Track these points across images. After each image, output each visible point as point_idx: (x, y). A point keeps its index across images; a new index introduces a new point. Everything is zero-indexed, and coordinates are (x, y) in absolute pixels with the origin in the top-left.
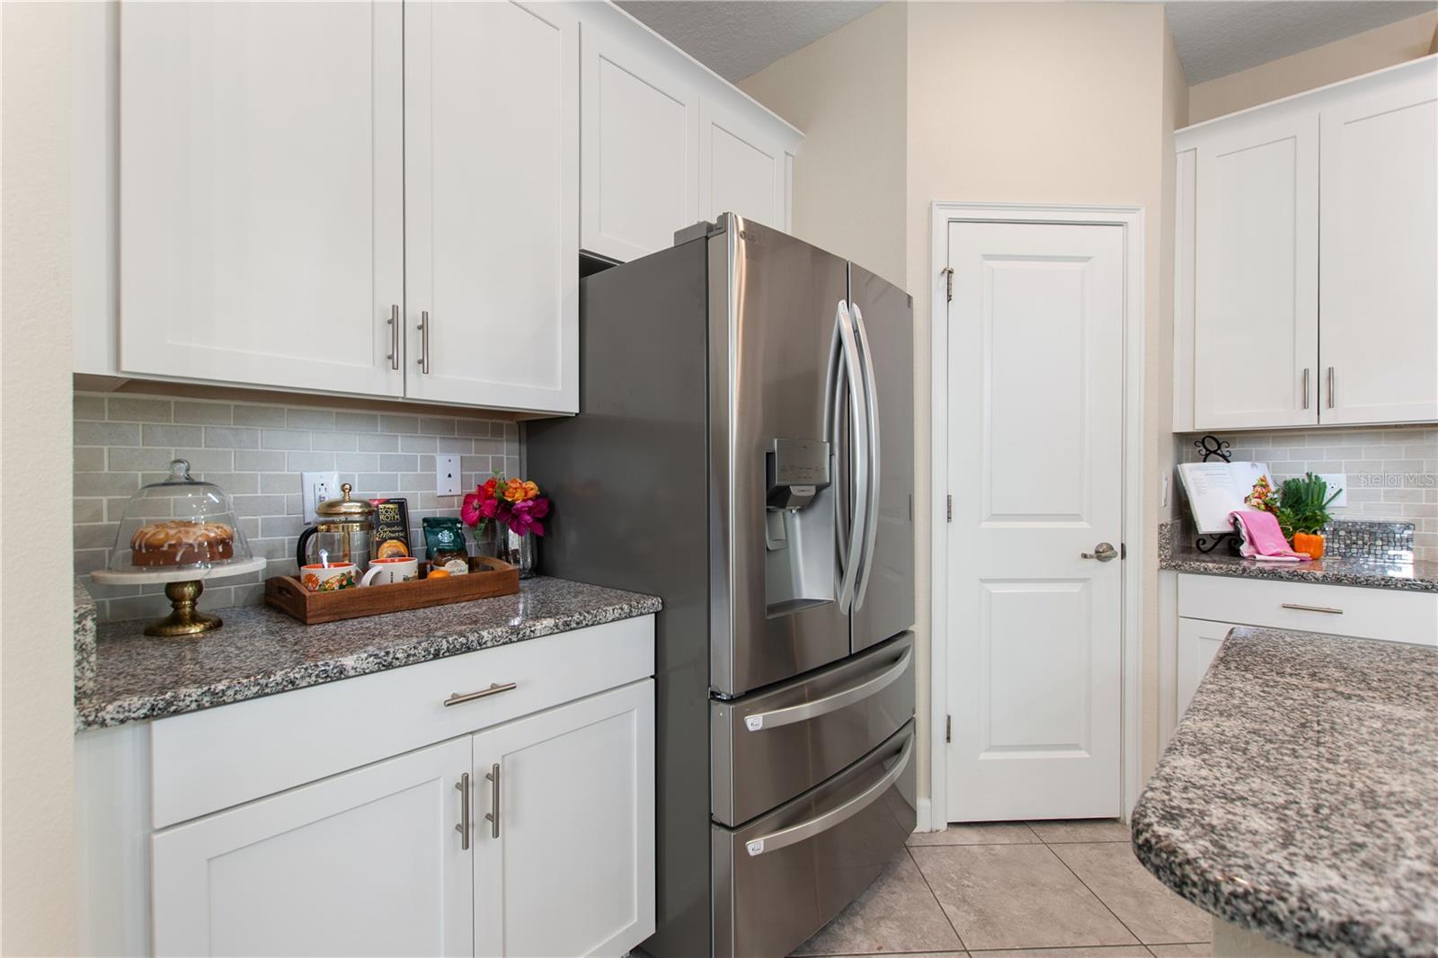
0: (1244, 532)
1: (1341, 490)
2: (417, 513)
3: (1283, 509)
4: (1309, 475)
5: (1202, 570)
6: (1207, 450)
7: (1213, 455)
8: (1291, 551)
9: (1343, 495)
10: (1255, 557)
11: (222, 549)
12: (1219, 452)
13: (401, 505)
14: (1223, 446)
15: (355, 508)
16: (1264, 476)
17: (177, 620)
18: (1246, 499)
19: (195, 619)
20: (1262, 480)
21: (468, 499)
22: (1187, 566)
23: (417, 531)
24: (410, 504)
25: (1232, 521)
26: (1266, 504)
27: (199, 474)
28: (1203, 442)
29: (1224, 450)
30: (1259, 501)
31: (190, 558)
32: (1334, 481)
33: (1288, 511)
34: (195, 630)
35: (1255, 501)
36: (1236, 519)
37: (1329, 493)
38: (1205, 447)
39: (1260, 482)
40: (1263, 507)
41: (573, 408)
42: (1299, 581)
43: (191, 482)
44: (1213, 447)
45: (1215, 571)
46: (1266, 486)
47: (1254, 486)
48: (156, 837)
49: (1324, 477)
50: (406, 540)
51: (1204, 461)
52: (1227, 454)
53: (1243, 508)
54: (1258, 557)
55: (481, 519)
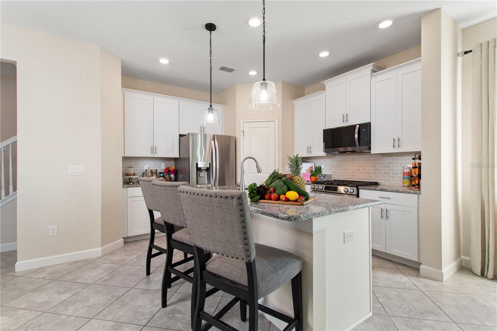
1: (324, 168)
2: (158, 171)
8: (310, 180)
11: (134, 174)
12: (305, 161)
13: (156, 170)
15: (149, 170)
17: (130, 182)
19: (131, 182)
21: (165, 169)
23: (158, 174)
24: (158, 170)
27: (132, 166)
30: (309, 170)
31: (131, 175)
34: (131, 183)
37: (322, 169)
40: (310, 172)
41: (178, 157)
43: (131, 167)
46: (312, 168)
47: (309, 168)
48: (128, 198)
50: (157, 175)
55: (166, 172)
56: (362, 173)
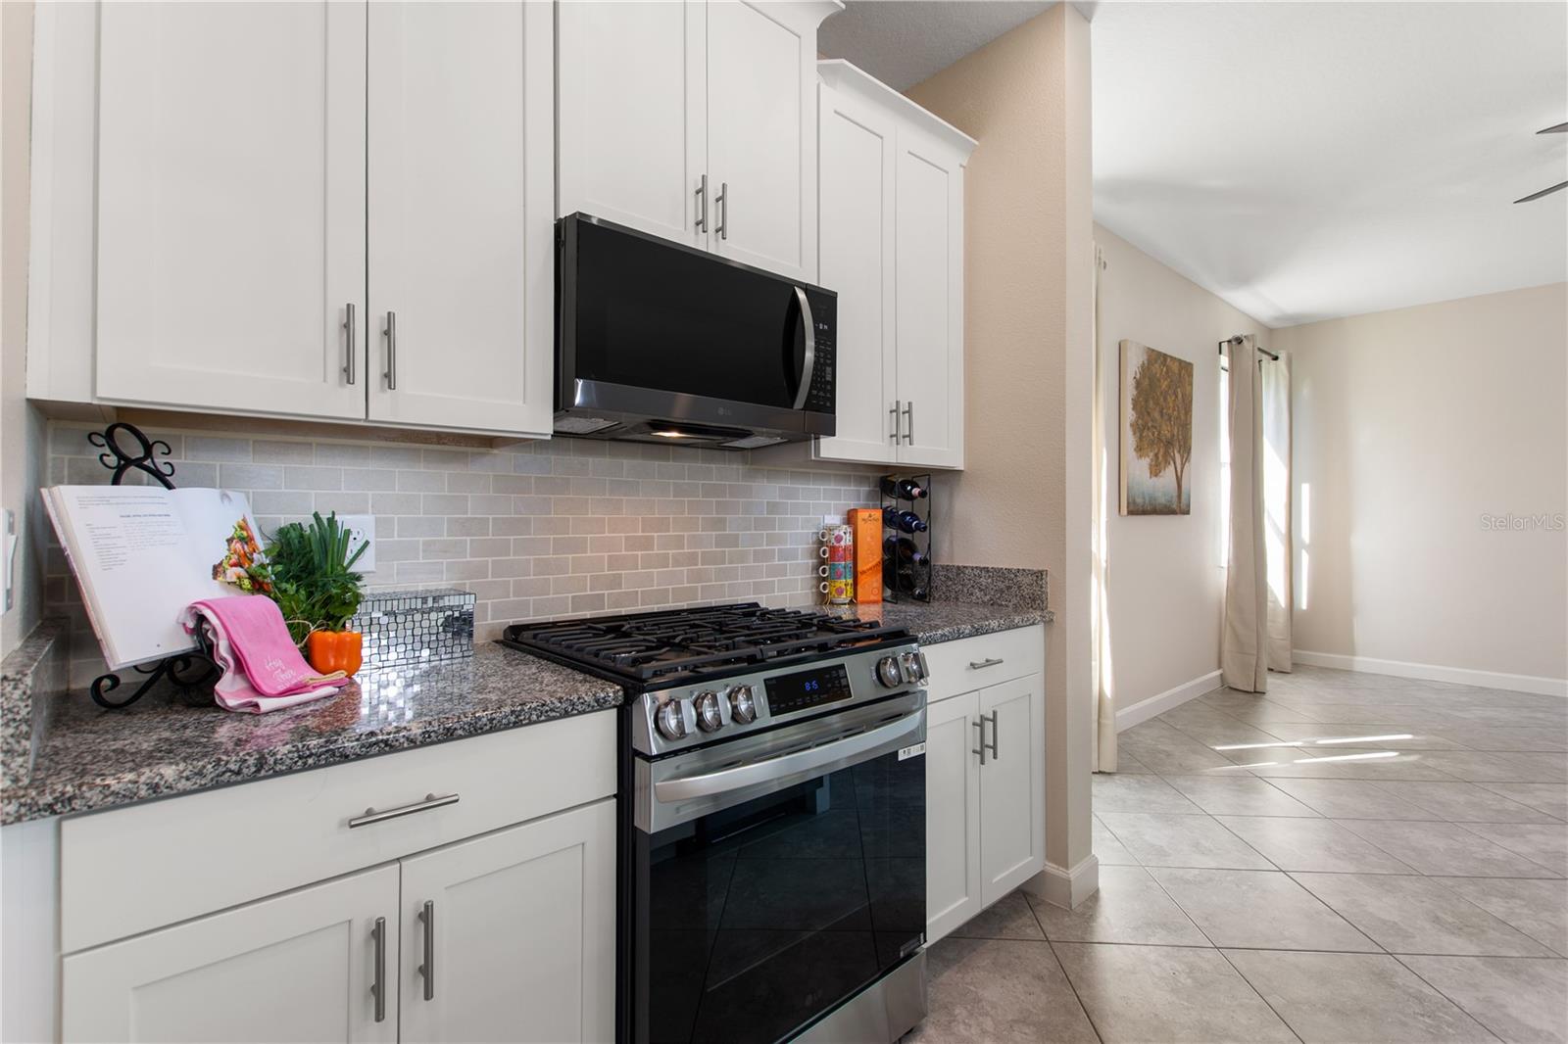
0: (223, 648)
1: (367, 543)
3: (284, 585)
4: (316, 516)
5: (143, 793)
6: (120, 456)
7: (133, 470)
8: (308, 674)
9: (370, 552)
10: (256, 705)
12: (148, 462)
14: (157, 450)
16: (244, 520)
18: (217, 571)
20: (242, 528)
22: (94, 796)
25: (191, 624)
26: (252, 577)
28: (109, 435)
29: (160, 461)
30: (239, 570)
32: (358, 525)
33: (291, 588)
35: (233, 573)
36: (201, 619)
37: (352, 547)
38: (116, 451)
39: (239, 533)
40: (247, 583)
42: (380, 753)
44: (136, 451)
45: (183, 785)
46: (247, 540)
47: (230, 541)
49: (344, 521)
51: (116, 481)
52: (167, 470)
53: (212, 591)
54: (266, 704)
56: (663, 561)
